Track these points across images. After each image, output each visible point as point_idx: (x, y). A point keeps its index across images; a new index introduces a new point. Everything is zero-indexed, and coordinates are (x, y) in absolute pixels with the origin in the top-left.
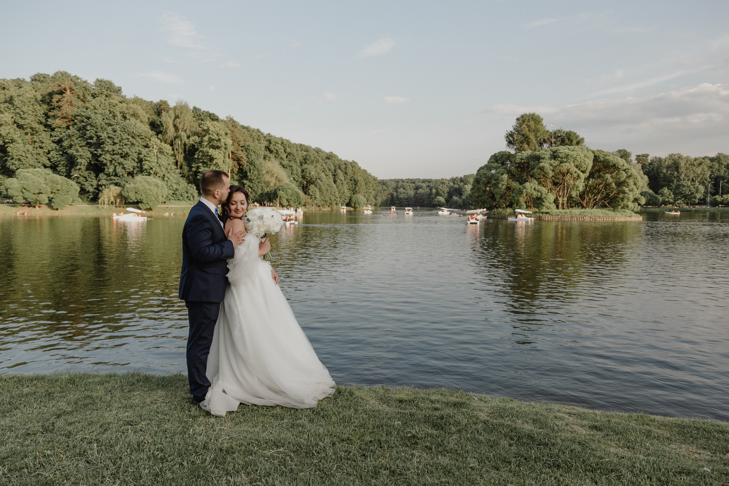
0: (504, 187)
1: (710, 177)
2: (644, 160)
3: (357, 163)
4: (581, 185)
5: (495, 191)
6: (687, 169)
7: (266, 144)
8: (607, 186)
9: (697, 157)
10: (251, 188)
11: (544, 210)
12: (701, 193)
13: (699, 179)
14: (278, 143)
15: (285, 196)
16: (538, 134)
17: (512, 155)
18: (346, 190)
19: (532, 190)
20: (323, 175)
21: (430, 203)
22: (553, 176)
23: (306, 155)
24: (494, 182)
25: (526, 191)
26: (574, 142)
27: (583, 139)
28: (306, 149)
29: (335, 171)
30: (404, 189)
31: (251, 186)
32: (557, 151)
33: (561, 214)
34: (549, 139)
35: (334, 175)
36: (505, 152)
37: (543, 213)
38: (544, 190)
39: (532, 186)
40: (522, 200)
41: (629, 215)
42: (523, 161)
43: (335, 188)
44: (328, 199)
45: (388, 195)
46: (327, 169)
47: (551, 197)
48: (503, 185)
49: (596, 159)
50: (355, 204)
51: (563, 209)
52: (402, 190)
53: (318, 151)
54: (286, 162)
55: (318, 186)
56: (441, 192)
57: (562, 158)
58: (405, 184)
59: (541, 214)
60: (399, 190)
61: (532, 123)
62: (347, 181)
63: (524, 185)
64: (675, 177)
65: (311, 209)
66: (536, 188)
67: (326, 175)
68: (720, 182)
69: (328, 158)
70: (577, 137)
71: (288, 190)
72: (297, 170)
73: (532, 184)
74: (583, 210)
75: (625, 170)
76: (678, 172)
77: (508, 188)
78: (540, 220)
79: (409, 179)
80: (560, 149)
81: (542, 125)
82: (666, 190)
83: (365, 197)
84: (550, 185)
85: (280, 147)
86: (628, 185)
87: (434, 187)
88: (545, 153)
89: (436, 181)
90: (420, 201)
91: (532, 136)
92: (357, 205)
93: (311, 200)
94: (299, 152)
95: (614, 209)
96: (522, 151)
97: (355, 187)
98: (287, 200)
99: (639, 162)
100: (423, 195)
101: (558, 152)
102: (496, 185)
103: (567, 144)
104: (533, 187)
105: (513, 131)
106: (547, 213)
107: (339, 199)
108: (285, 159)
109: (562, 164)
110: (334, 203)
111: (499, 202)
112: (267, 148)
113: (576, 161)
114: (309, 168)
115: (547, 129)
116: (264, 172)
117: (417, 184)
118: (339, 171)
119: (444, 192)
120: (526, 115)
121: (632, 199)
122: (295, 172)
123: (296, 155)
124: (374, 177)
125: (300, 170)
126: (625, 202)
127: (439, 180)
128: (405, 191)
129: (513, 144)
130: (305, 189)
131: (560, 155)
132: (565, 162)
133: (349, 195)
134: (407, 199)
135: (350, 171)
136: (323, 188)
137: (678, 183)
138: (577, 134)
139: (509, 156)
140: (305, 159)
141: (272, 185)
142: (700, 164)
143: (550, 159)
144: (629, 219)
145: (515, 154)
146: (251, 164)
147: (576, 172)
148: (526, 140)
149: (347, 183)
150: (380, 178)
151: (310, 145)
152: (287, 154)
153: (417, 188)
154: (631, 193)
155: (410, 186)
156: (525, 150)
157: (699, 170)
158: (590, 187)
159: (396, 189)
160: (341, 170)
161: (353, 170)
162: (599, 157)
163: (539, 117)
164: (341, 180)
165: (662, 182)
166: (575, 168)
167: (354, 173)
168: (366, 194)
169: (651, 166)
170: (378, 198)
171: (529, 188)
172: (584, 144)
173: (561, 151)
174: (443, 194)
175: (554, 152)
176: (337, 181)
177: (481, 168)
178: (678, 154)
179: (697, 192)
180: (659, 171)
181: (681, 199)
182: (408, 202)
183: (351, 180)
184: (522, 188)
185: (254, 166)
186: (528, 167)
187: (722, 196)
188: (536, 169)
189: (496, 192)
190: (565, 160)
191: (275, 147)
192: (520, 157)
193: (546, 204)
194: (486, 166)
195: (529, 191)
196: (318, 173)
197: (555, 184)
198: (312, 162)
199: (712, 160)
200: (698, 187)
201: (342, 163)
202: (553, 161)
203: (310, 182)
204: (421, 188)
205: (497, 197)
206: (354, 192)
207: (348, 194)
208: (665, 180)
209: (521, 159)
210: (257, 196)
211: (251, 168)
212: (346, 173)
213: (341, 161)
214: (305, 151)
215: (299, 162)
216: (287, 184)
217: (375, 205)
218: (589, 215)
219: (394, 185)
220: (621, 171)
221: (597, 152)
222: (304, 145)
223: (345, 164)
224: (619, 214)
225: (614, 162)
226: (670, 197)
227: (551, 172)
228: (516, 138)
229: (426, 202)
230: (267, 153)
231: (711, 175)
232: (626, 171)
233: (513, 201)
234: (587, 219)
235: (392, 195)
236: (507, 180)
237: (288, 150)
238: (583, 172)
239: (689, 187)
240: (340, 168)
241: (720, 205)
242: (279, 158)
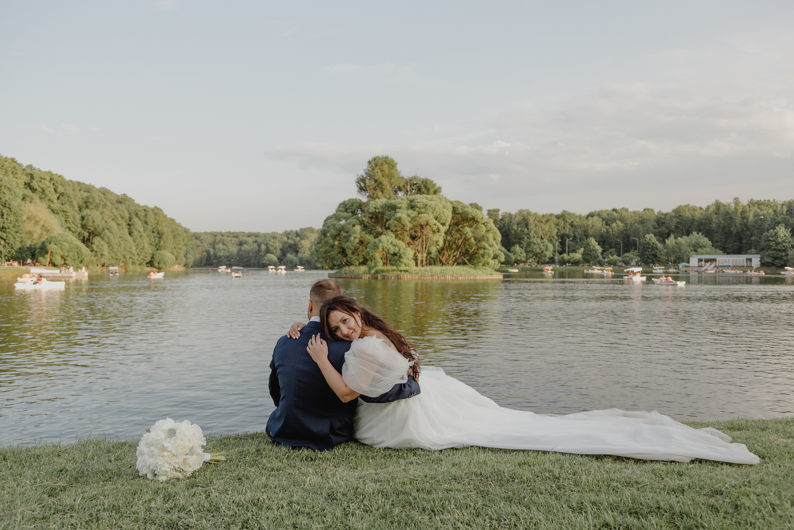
0: (357, 241)
1: (557, 235)
2: (495, 215)
3: (161, 210)
4: (440, 239)
5: (345, 245)
6: (536, 226)
7: (27, 179)
8: (466, 240)
9: (544, 214)
10: (5, 240)
11: (403, 267)
12: (550, 251)
13: (547, 237)
14: (45, 179)
15: (59, 251)
16: (393, 180)
17: (364, 203)
18: (146, 245)
19: (389, 244)
20: (113, 224)
21: (259, 262)
22: (411, 229)
23: (87, 197)
24: (344, 234)
25: (383, 246)
26: (432, 191)
27: (440, 188)
28: (88, 189)
29: (130, 219)
30: (224, 244)
31: (4, 237)
32: (414, 200)
33: (420, 272)
34: (404, 186)
35: (129, 225)
36: (356, 200)
37: (401, 271)
38: (402, 244)
39: (388, 240)
40: (378, 255)
41: (490, 273)
42: (377, 211)
43: (131, 241)
44: (120, 256)
45: (203, 252)
46: (119, 217)
47: (410, 253)
48: (355, 238)
49: (454, 210)
50: (159, 263)
51: (422, 266)
52: (221, 245)
53: (104, 192)
54: (56, 205)
55: (106, 239)
56: (272, 249)
57: (420, 208)
58: (225, 238)
59: (399, 273)
60: (217, 246)
61: (385, 167)
62: (148, 232)
63: (379, 238)
64: (525, 234)
65: (95, 270)
66: (394, 242)
67: (118, 224)
68: (566, 240)
69: (120, 202)
70: (434, 185)
71: (64, 243)
72: (74, 217)
73: (388, 238)
74: (444, 268)
75: (484, 224)
76: (528, 229)
77: (361, 242)
78: (398, 279)
79: (230, 233)
80: (417, 198)
81: (397, 170)
82: (517, 248)
83: (172, 253)
84: (408, 239)
85: (48, 184)
86: (488, 240)
87: (263, 243)
88: (402, 201)
89: (265, 235)
90: (245, 260)
91: (385, 182)
92: (162, 265)
93: (96, 258)
94: (77, 192)
95: (475, 266)
96: (375, 199)
97: (159, 241)
98: (62, 257)
99: (490, 217)
100: (249, 252)
101: (416, 201)
102: (347, 239)
103: (423, 193)
104: (390, 241)
105: (365, 176)
106: (406, 271)
107: (136, 257)
108: (56, 201)
109: (420, 215)
110: (130, 261)
111: (351, 258)
112: (28, 185)
113: (435, 212)
114: (93, 214)
115: (402, 174)
116: (24, 218)
117: (241, 238)
118: (136, 220)
119: (275, 249)
120: (378, 157)
121: (492, 255)
122: (71, 219)
123: (72, 196)
124: (185, 228)
125: (78, 217)
126: (485, 259)
127: (268, 234)
128: (225, 247)
129: (364, 190)
130: (86, 241)
131: (418, 205)
132: (424, 213)
133: (151, 252)
134: (228, 257)
135: (151, 219)
136: (114, 242)
137: (528, 240)
138: (434, 182)
139: (360, 206)
140: (86, 202)
141: (36, 236)
142: (547, 221)
143: (408, 209)
144: (490, 277)
145: (367, 202)
146: (5, 207)
147: (435, 225)
148: (379, 185)
149: (148, 236)
150: (193, 230)
151: (92, 184)
152: (58, 195)
153: (241, 244)
154: (491, 249)
155: (231, 241)
156: (378, 198)
157: (547, 228)
158: (449, 242)
159: (213, 245)
160: (139, 218)
161: (155, 219)
162: (457, 208)
163: (393, 161)
164: (139, 232)
165: (513, 240)
166: (434, 220)
167: (157, 223)
168: (175, 250)
169: (502, 222)
170: (189, 256)
171: (386, 242)
172: (441, 194)
173: (419, 200)
174: (274, 251)
175: (411, 201)
176: (133, 233)
177: (328, 218)
178: (527, 210)
179: (546, 250)
180: (510, 227)
181: (532, 257)
182: (230, 261)
183: (153, 232)
184: (378, 242)
185: (10, 209)
186: (382, 217)
187: (569, 255)
188: (392, 220)
189: (347, 247)
190: (423, 210)
191: (40, 184)
192: (374, 206)
193: (404, 260)
194: (334, 215)
195: (385, 245)
196: (106, 222)
197: (413, 238)
198: (97, 207)
199: (558, 217)
200: (547, 245)
201: (141, 209)
202: (410, 211)
203: (93, 234)
204: (246, 243)
205: (349, 252)
206: (158, 247)
207: (149, 250)
208: (516, 238)
209: (375, 208)
210: (13, 252)
211: (4, 211)
212: (146, 223)
213: (138, 206)
214: (85, 192)
215: (77, 206)
216: (62, 235)
217: (185, 266)
218: (451, 273)
219: (210, 239)
220: (480, 225)
221: (455, 203)
222: (83, 183)
223: (145, 210)
224: (480, 272)
225: (473, 215)
226: (522, 255)
227: (408, 224)
228: (368, 184)
229: (253, 261)
230: (28, 192)
231: (557, 233)
232: (486, 224)
233: (368, 258)
234: (449, 277)
235: (208, 252)
236: (360, 232)
237: (61, 189)
238: (443, 224)
239: (539, 245)
240: (137, 215)
241: (567, 264)
242: (46, 199)
